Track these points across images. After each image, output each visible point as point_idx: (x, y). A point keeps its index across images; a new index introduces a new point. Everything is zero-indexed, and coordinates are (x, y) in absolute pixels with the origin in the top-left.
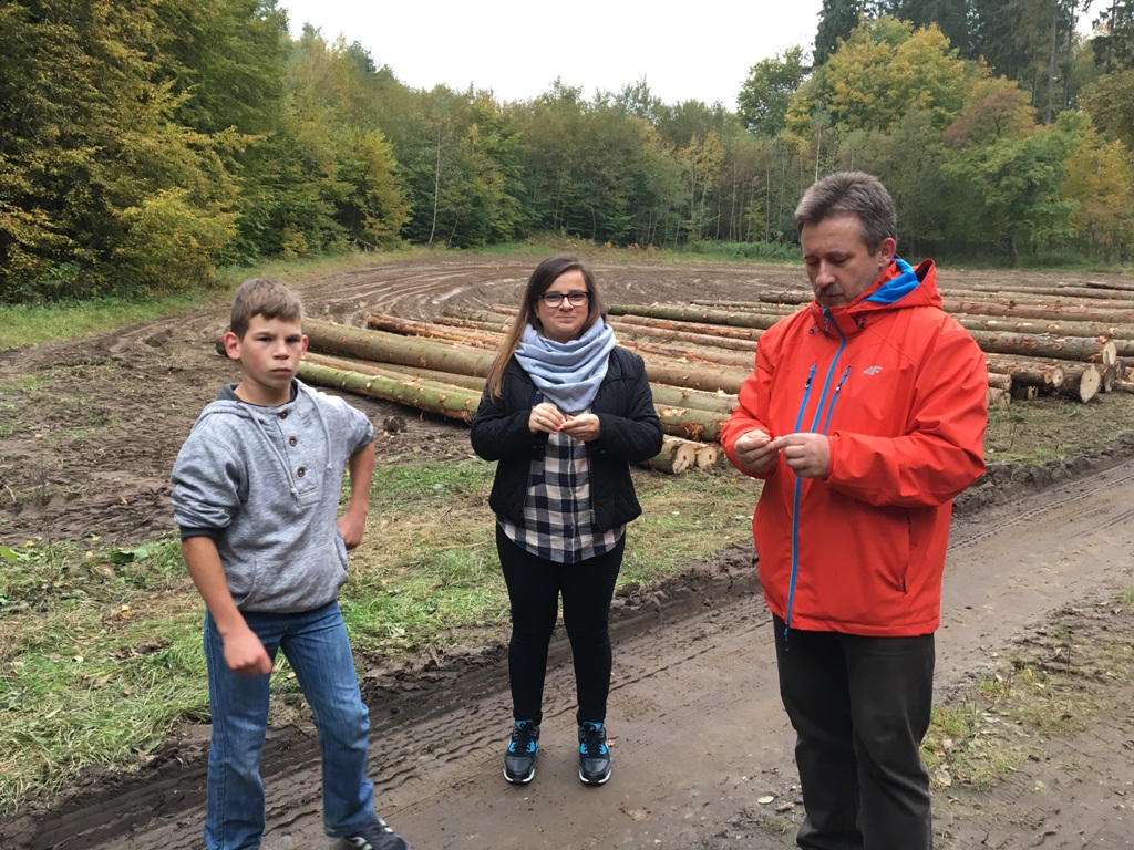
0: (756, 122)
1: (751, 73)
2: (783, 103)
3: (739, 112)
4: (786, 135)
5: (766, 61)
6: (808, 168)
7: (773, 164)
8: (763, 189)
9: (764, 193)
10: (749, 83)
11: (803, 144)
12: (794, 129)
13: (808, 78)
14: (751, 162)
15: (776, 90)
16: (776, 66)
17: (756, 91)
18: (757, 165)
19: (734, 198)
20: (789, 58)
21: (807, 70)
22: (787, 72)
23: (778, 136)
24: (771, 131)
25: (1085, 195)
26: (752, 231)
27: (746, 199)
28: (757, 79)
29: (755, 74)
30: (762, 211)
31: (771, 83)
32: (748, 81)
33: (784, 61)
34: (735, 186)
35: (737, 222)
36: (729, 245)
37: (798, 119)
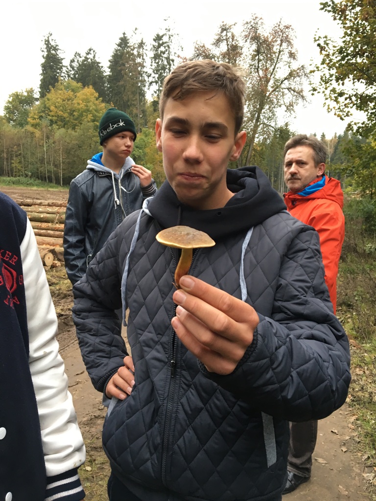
0: (14, 121)
1: (10, 97)
2: (26, 113)
3: (5, 116)
4: (29, 128)
5: (17, 93)
6: (41, 144)
7: (24, 141)
8: (20, 152)
9: (20, 154)
10: (9, 102)
11: (38, 133)
12: (32, 125)
13: (37, 103)
14: (13, 139)
15: (23, 107)
16: (22, 96)
17: (13, 106)
18: (16, 141)
19: (5, 156)
20: (28, 93)
21: (37, 100)
22: (27, 99)
23: (25, 128)
24: (21, 125)
26: (15, 172)
27: (12, 157)
28: (13, 100)
29: (12, 98)
30: (20, 162)
31: (20, 103)
33: (26, 94)
34: (5, 150)
35: (8, 168)
36: (5, 178)
37: (34, 121)
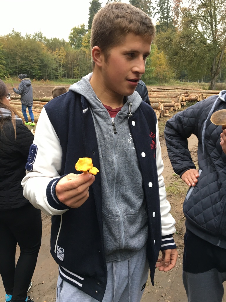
0: (74, 45)
1: (72, 31)
2: (81, 40)
3: (69, 42)
4: (83, 48)
5: (75, 27)
6: (89, 58)
7: (80, 57)
8: (78, 64)
9: (78, 65)
10: (71, 34)
11: (87, 52)
12: (85, 47)
13: (87, 33)
14: (74, 56)
15: (79, 36)
16: (78, 29)
17: (73, 36)
18: (75, 57)
19: (70, 66)
20: (82, 27)
21: (87, 31)
22: (81, 31)
23: (80, 49)
24: (78, 47)
25: (156, 66)
26: (76, 76)
27: (74, 67)
28: (74, 32)
29: (73, 31)
30: (78, 70)
31: (77, 34)
32: (71, 33)
33: (80, 28)
34: (70, 63)
35: (71, 73)
36: (70, 80)
37: (85, 44)
